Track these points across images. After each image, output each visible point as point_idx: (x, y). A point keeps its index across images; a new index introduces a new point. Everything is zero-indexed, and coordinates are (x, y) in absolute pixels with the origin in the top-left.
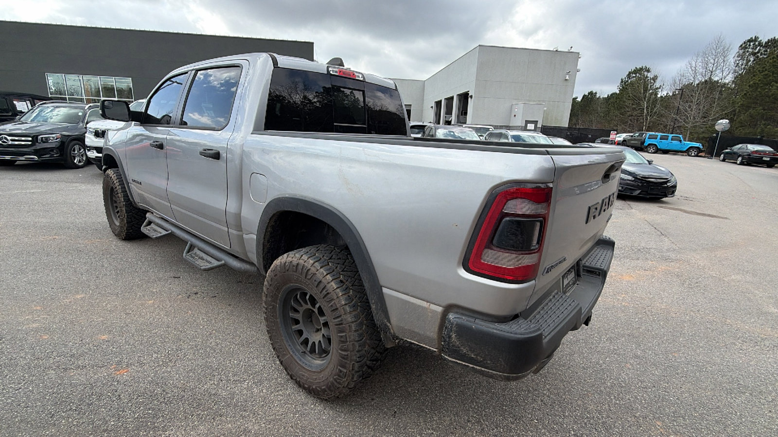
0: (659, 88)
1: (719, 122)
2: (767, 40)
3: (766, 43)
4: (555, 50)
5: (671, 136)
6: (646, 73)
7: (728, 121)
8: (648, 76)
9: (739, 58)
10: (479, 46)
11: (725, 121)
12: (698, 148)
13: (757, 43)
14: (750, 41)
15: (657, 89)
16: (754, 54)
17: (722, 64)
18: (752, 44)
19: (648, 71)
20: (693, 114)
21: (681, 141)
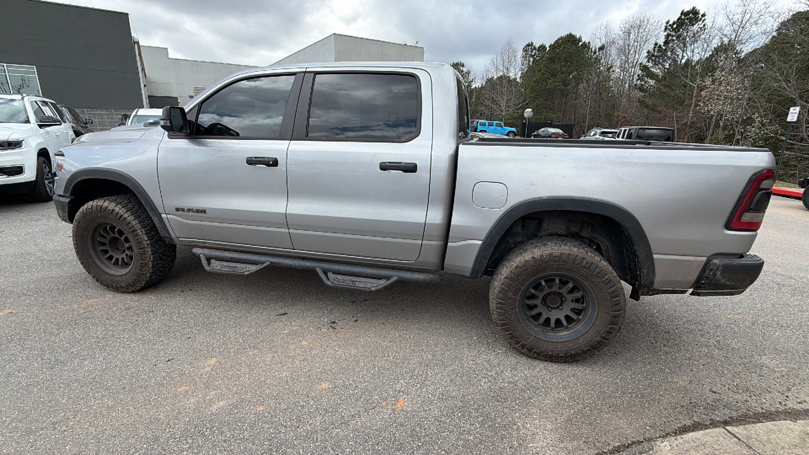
0: (472, 81)
1: (526, 111)
2: (538, 46)
3: (538, 48)
4: (404, 44)
5: (495, 122)
6: (461, 68)
7: (531, 110)
8: (463, 70)
9: (524, 59)
10: (334, 34)
11: (530, 110)
12: (513, 132)
13: (533, 48)
14: (528, 45)
15: (471, 82)
16: (533, 56)
17: (514, 63)
18: (530, 48)
19: (463, 66)
20: (504, 104)
21: (502, 127)
